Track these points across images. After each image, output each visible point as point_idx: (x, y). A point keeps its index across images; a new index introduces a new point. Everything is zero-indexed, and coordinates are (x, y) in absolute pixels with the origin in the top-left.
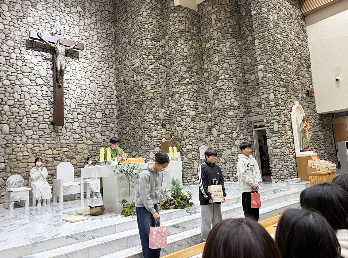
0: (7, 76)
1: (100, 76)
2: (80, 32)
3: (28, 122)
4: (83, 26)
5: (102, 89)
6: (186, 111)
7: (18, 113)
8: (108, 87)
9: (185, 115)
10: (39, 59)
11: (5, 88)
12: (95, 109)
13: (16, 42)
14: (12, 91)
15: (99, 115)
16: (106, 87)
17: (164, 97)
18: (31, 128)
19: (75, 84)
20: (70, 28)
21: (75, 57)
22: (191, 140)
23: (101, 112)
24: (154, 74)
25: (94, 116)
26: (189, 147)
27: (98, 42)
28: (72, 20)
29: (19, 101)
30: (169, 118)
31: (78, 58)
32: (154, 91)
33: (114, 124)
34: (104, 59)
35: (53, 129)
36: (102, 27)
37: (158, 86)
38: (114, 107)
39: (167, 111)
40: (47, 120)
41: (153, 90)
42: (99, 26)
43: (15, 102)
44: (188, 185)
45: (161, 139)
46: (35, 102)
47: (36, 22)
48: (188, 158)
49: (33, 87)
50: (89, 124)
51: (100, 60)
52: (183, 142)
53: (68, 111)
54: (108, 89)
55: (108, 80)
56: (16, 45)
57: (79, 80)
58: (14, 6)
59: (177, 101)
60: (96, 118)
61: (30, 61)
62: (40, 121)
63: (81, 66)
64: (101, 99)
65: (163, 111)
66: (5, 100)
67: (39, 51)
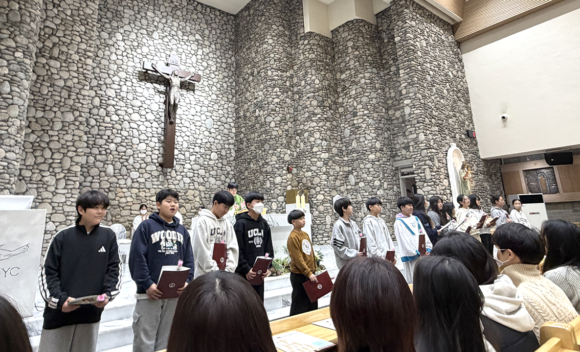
0: (116, 111)
1: (217, 110)
2: (197, 62)
3: (134, 163)
4: (201, 56)
5: (219, 126)
6: (317, 153)
7: (125, 152)
8: (226, 123)
9: (316, 158)
10: (152, 92)
11: (113, 124)
12: (210, 149)
13: (128, 73)
14: (119, 127)
15: (214, 156)
16: (223, 124)
17: (290, 136)
18: (137, 170)
19: (189, 120)
20: (187, 57)
21: (191, 90)
22: (323, 189)
23: (216, 153)
24: (280, 108)
25: (208, 157)
26: (320, 197)
27: (217, 73)
28: (189, 49)
29: (126, 139)
30: (296, 161)
31: (194, 90)
32: (279, 128)
33: (231, 167)
34: (223, 92)
35: (162, 171)
36: (221, 56)
37: (284, 122)
38: (231, 146)
39: (294, 152)
40: (156, 161)
41: (277, 127)
42: (219, 55)
43: (122, 139)
44: (318, 245)
45: (286, 187)
46: (144, 140)
47: (150, 51)
48: (319, 211)
49: (142, 123)
50: (203, 166)
51: (218, 93)
52: (313, 191)
53: (179, 151)
54: (226, 125)
55: (226, 115)
56: (128, 76)
57: (193, 116)
58: (129, 35)
59: (306, 141)
60: (210, 159)
61: (141, 95)
62: (148, 162)
63: (196, 99)
64: (217, 138)
65: (289, 152)
66: (112, 137)
67: (152, 83)
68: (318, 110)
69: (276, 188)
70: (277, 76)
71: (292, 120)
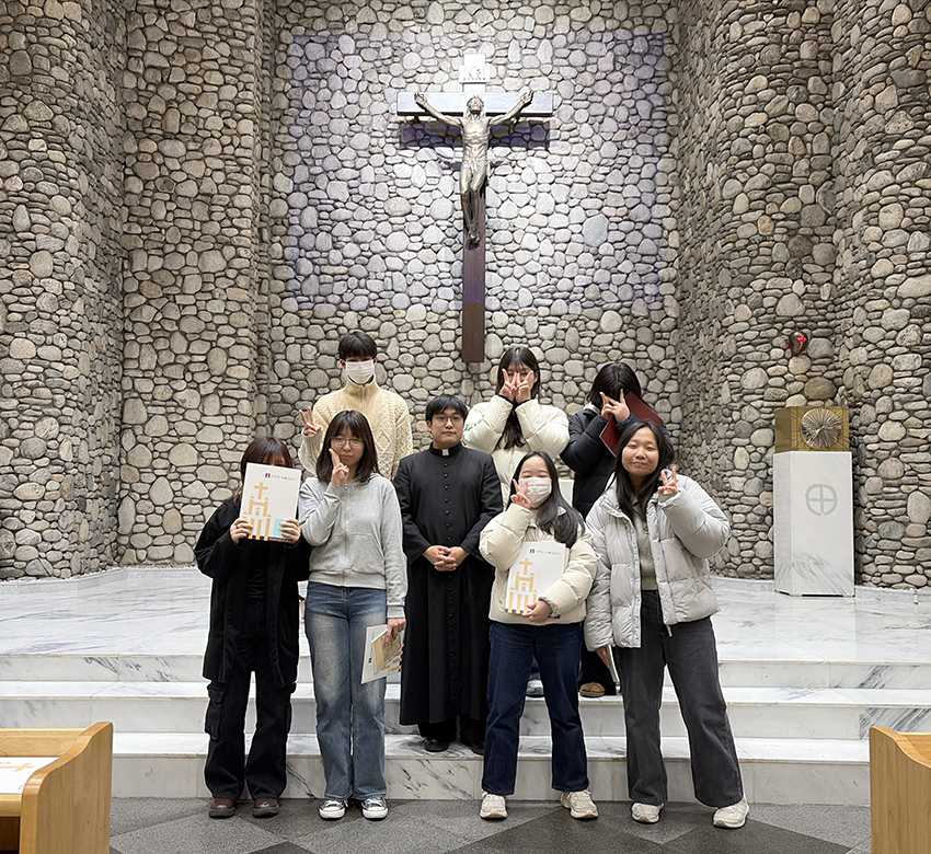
0: (353, 233)
1: (620, 189)
2: (554, 57)
3: (401, 353)
4: (566, 35)
5: (627, 233)
6: (888, 281)
7: (378, 330)
8: (649, 222)
9: (882, 297)
10: (433, 169)
11: (349, 266)
12: (598, 303)
13: (374, 134)
14: (362, 271)
15: (611, 320)
16: (639, 226)
17: (808, 231)
18: (408, 369)
19: (536, 229)
20: (524, 52)
21: (538, 143)
22: (903, 402)
23: (617, 311)
24: (765, 145)
25: (592, 325)
26: (891, 431)
27: (616, 76)
28: (530, 23)
29: (380, 298)
30: (829, 316)
31: (546, 144)
32: (759, 212)
33: (665, 348)
34: (635, 129)
35: (467, 370)
36: (632, 19)
37: (782, 191)
38: (667, 289)
39: (820, 285)
40: (450, 346)
41: (755, 210)
42: (623, 17)
43: (370, 300)
44: (877, 585)
45: (784, 400)
46: (421, 297)
47: (425, 63)
48: (883, 479)
49: (415, 255)
50: (577, 352)
51: (621, 135)
52: (868, 412)
53: (509, 316)
54: (647, 229)
55: (648, 199)
56: (374, 141)
57: (547, 215)
58: (368, 34)
59: (857, 243)
60: (598, 331)
61: (407, 182)
62: (431, 349)
63: (553, 168)
64: (619, 268)
65: (799, 287)
66: (348, 296)
67: (431, 147)
68: (902, 122)
69: (748, 403)
70: (762, 32)
71: (817, 177)
